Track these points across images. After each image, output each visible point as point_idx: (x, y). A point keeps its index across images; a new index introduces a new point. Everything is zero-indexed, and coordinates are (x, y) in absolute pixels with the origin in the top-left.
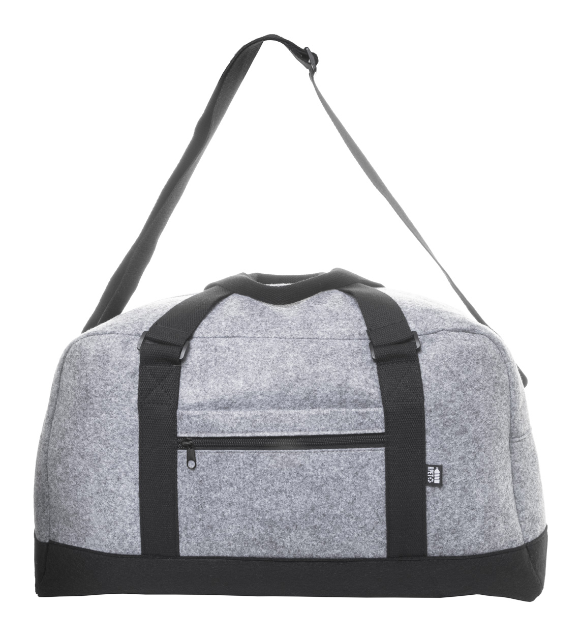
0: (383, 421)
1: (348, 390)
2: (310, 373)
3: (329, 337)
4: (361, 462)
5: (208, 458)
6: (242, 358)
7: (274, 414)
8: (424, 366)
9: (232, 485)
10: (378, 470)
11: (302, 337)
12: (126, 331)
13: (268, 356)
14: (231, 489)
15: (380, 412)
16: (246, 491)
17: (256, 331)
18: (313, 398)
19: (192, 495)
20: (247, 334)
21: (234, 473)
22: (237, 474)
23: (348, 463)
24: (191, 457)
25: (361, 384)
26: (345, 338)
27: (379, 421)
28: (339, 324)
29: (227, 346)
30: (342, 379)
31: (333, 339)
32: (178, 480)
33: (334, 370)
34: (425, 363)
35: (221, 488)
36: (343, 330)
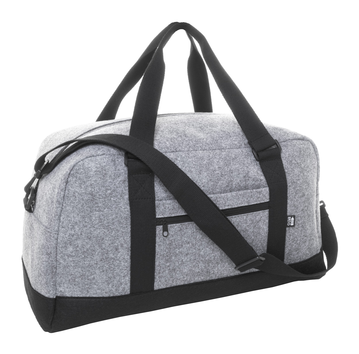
0: (269, 195)
1: (249, 179)
2: (228, 171)
3: (229, 147)
4: (258, 219)
5: (175, 229)
6: (187, 165)
7: (213, 197)
8: (284, 161)
9: (189, 243)
10: (265, 223)
11: (215, 148)
12: (111, 152)
13: (202, 162)
14: (188, 245)
15: (267, 190)
16: (197, 245)
17: (188, 147)
18: (231, 185)
19: (164, 252)
20: (184, 149)
21: (191, 236)
22: (192, 236)
23: (251, 221)
24: (165, 229)
25: (256, 175)
26: (238, 147)
27: (267, 195)
28: (232, 139)
29: (175, 157)
30: (245, 173)
31: (232, 148)
32: (156, 245)
33: (240, 168)
34: (284, 159)
35: (182, 246)
36: (236, 142)
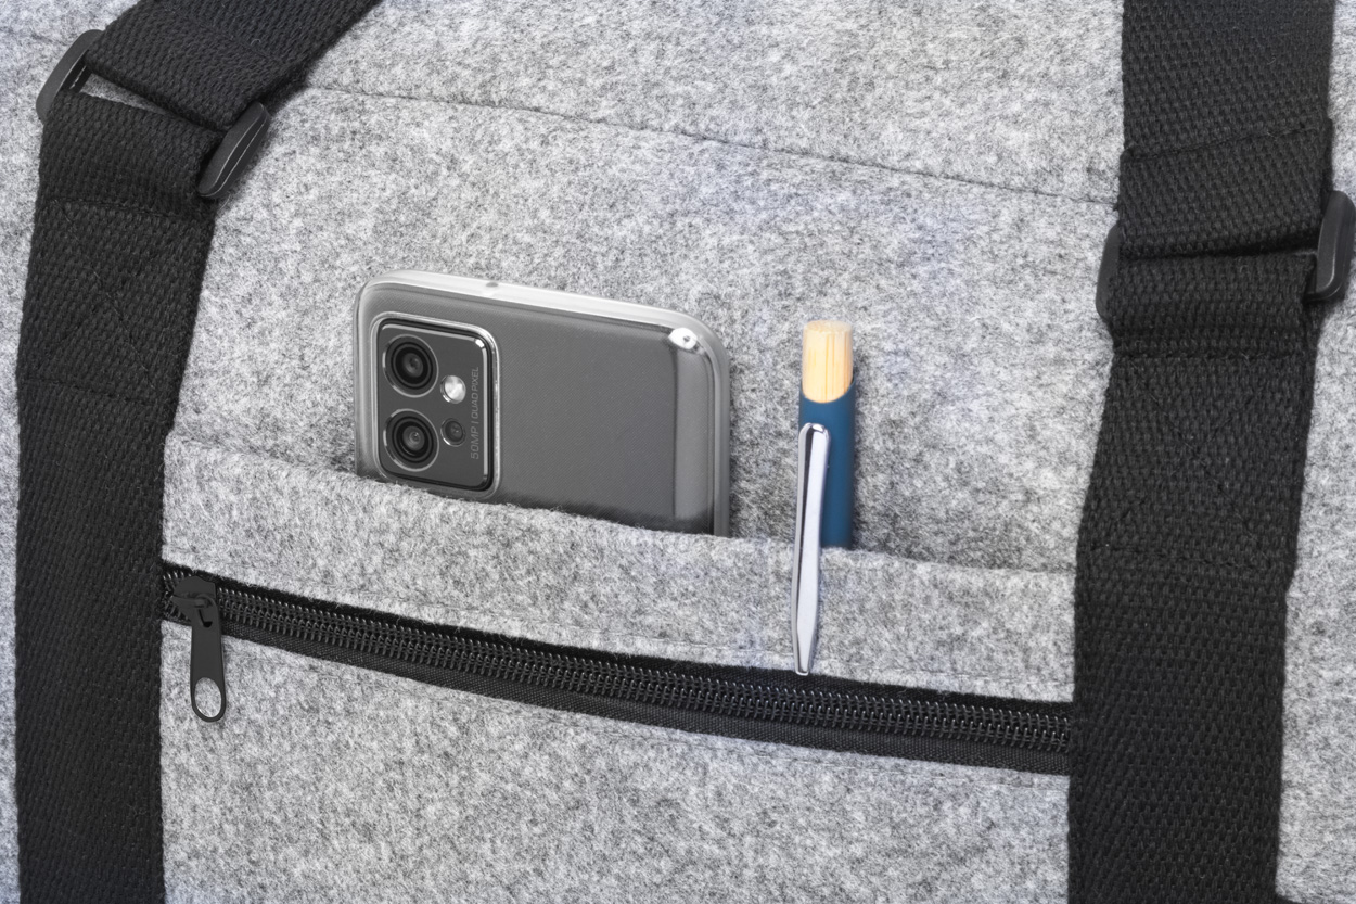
0: (1067, 647)
1: (927, 458)
2: (772, 342)
3: (935, 163)
4: (952, 832)
5: (278, 687)
6: (488, 218)
8: (1336, 388)
9: (368, 833)
10: (1030, 885)
11: (804, 143)
13: (602, 224)
14: (368, 851)
15: (1054, 600)
16: (427, 872)
17: (598, 83)
18: (766, 468)
19: (215, 839)
20: (553, 95)
21: (380, 782)
22: (391, 789)
23: (888, 830)
24: (208, 665)
25: (1002, 438)
26: (1017, 181)
27: (1045, 640)
28: (1005, 100)
29: (447, 146)
30: (911, 398)
31: (957, 177)
32: (164, 761)
33: (889, 346)
34: (1340, 371)
35: (325, 837)
36: (1016, 138)
